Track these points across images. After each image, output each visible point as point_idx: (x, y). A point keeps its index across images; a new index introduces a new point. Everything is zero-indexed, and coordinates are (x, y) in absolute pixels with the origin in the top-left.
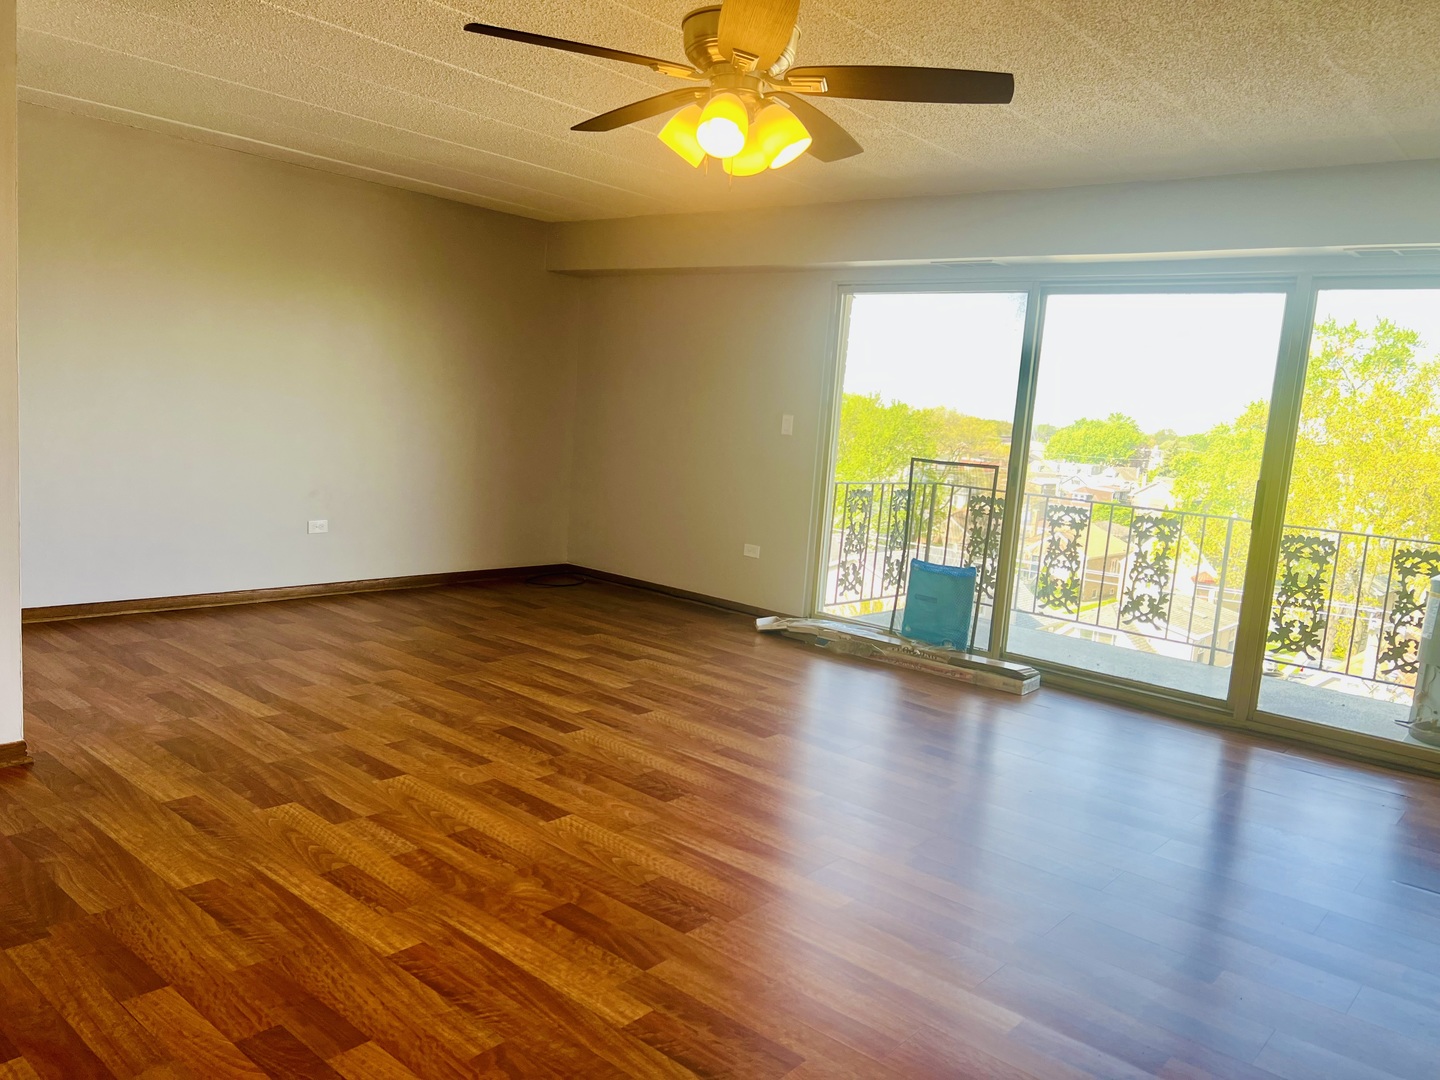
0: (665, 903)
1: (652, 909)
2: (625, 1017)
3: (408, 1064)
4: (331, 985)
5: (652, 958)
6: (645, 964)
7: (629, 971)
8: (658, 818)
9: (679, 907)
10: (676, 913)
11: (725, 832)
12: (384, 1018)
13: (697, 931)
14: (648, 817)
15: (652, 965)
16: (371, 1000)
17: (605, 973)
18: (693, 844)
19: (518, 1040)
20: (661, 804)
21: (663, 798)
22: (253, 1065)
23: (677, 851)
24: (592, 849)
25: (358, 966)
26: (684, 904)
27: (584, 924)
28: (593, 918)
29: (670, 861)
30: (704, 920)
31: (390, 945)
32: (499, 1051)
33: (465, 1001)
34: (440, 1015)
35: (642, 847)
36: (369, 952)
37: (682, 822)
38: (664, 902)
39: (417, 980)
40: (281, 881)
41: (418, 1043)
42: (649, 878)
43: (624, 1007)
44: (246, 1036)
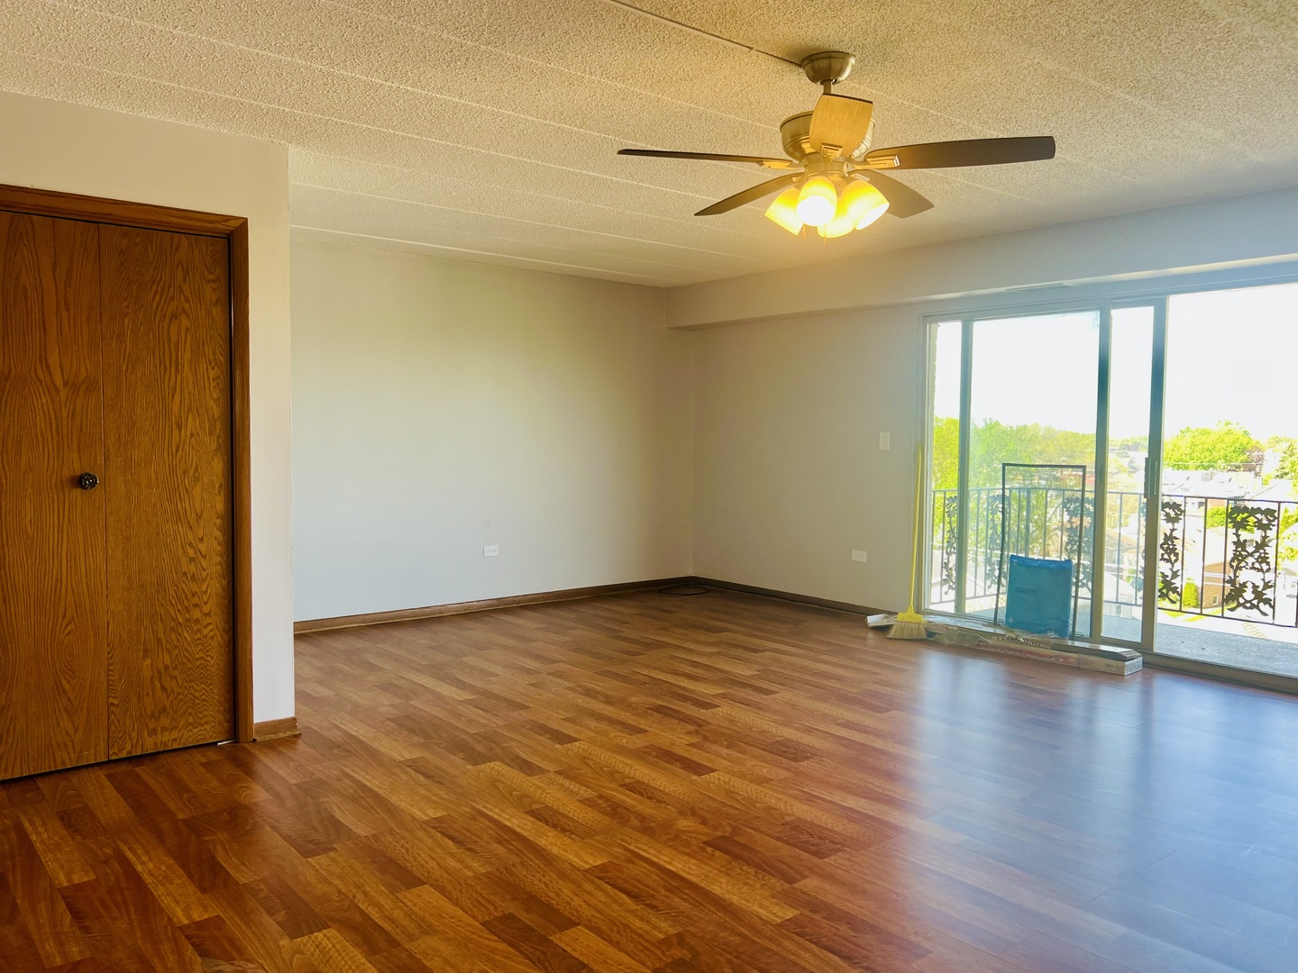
0: (804, 837)
1: (792, 841)
2: (778, 917)
3: (610, 942)
4: (545, 888)
5: (798, 876)
6: (791, 881)
7: (778, 885)
8: (791, 774)
9: (816, 841)
10: (813, 845)
11: (851, 785)
12: (587, 912)
13: (833, 857)
14: (783, 774)
15: (797, 880)
16: (576, 898)
17: (758, 885)
18: (824, 794)
19: (692, 929)
20: (793, 764)
21: (796, 760)
22: (496, 938)
23: (811, 799)
24: (739, 797)
25: (563, 875)
26: (820, 838)
27: (737, 850)
28: (744, 847)
29: (805, 807)
30: (839, 850)
31: (586, 862)
32: (680, 936)
33: (648, 902)
34: (631, 911)
35: (780, 796)
36: (569, 866)
37: (813, 778)
38: (802, 837)
39: (609, 887)
40: (496, 817)
41: (615, 928)
42: (788, 819)
43: (776, 909)
44: (487, 919)
